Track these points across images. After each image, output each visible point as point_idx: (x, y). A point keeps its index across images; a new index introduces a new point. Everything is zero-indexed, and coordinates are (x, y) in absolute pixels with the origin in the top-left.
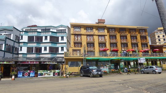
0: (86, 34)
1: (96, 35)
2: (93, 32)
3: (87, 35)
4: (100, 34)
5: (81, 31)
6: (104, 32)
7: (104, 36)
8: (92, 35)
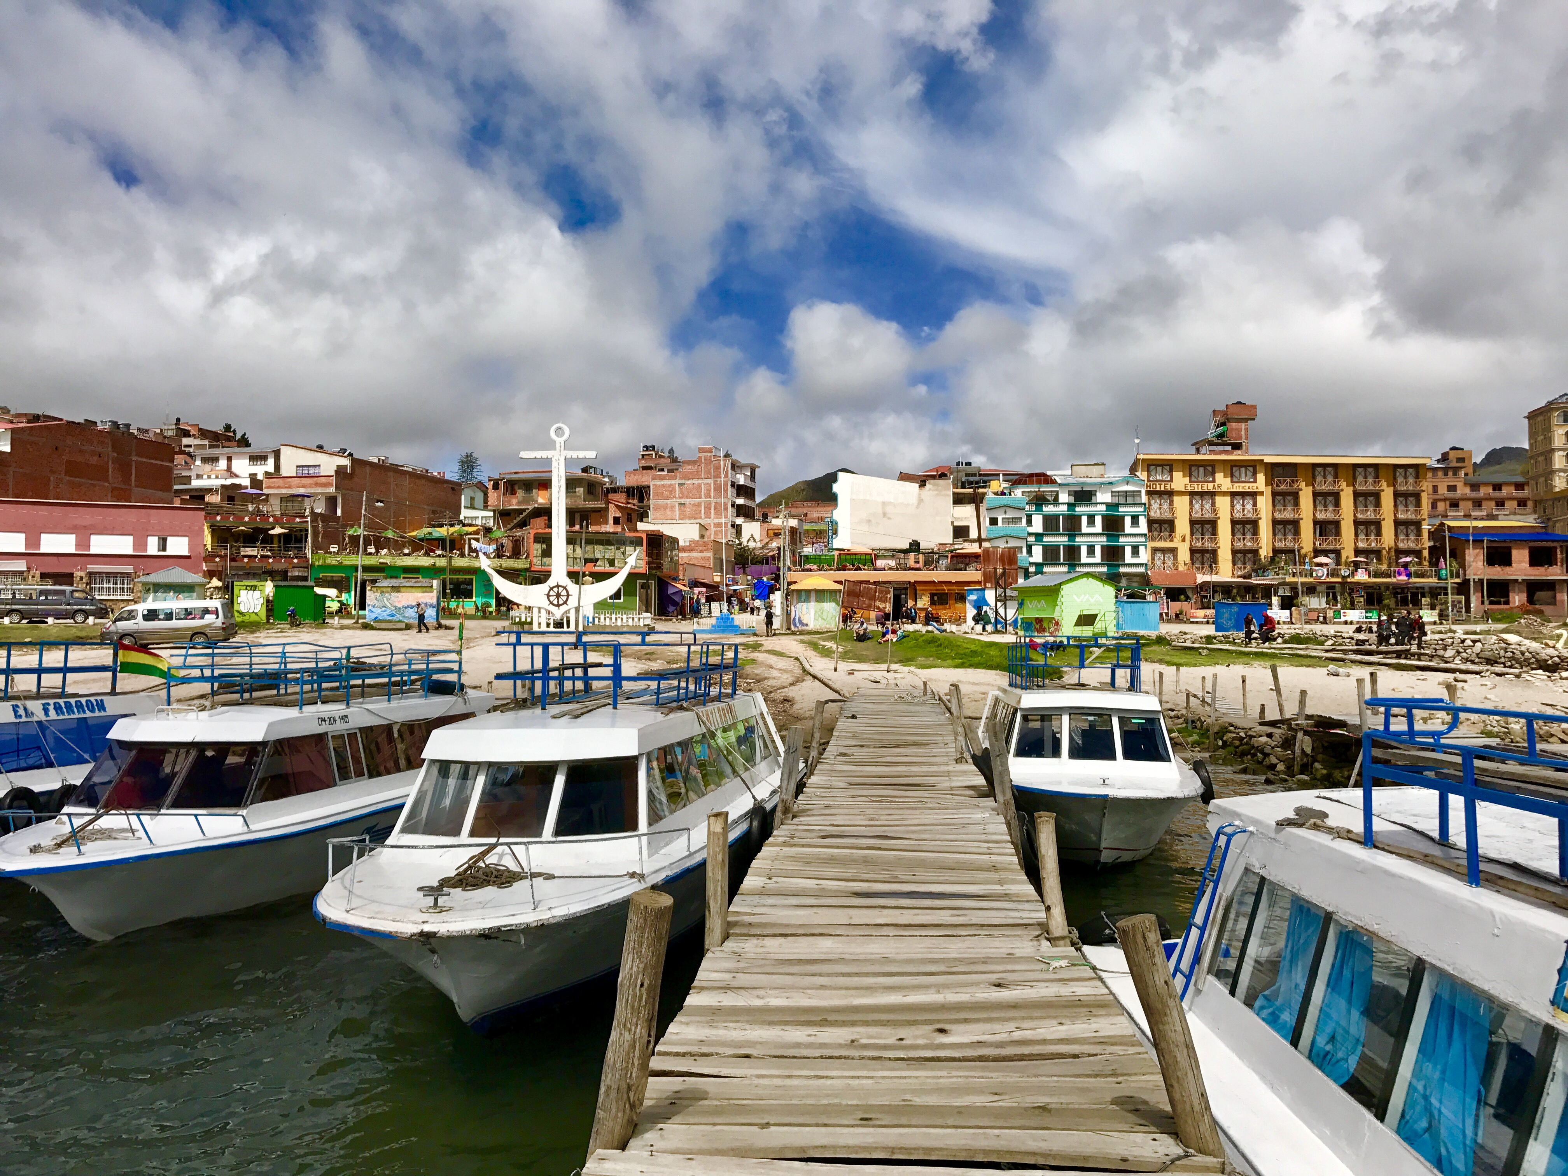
0: (1189, 489)
1: (1224, 494)
2: (1214, 481)
3: (1192, 494)
4: (1238, 488)
5: (1171, 480)
6: (1255, 482)
7: (1254, 495)
8: (1212, 494)
